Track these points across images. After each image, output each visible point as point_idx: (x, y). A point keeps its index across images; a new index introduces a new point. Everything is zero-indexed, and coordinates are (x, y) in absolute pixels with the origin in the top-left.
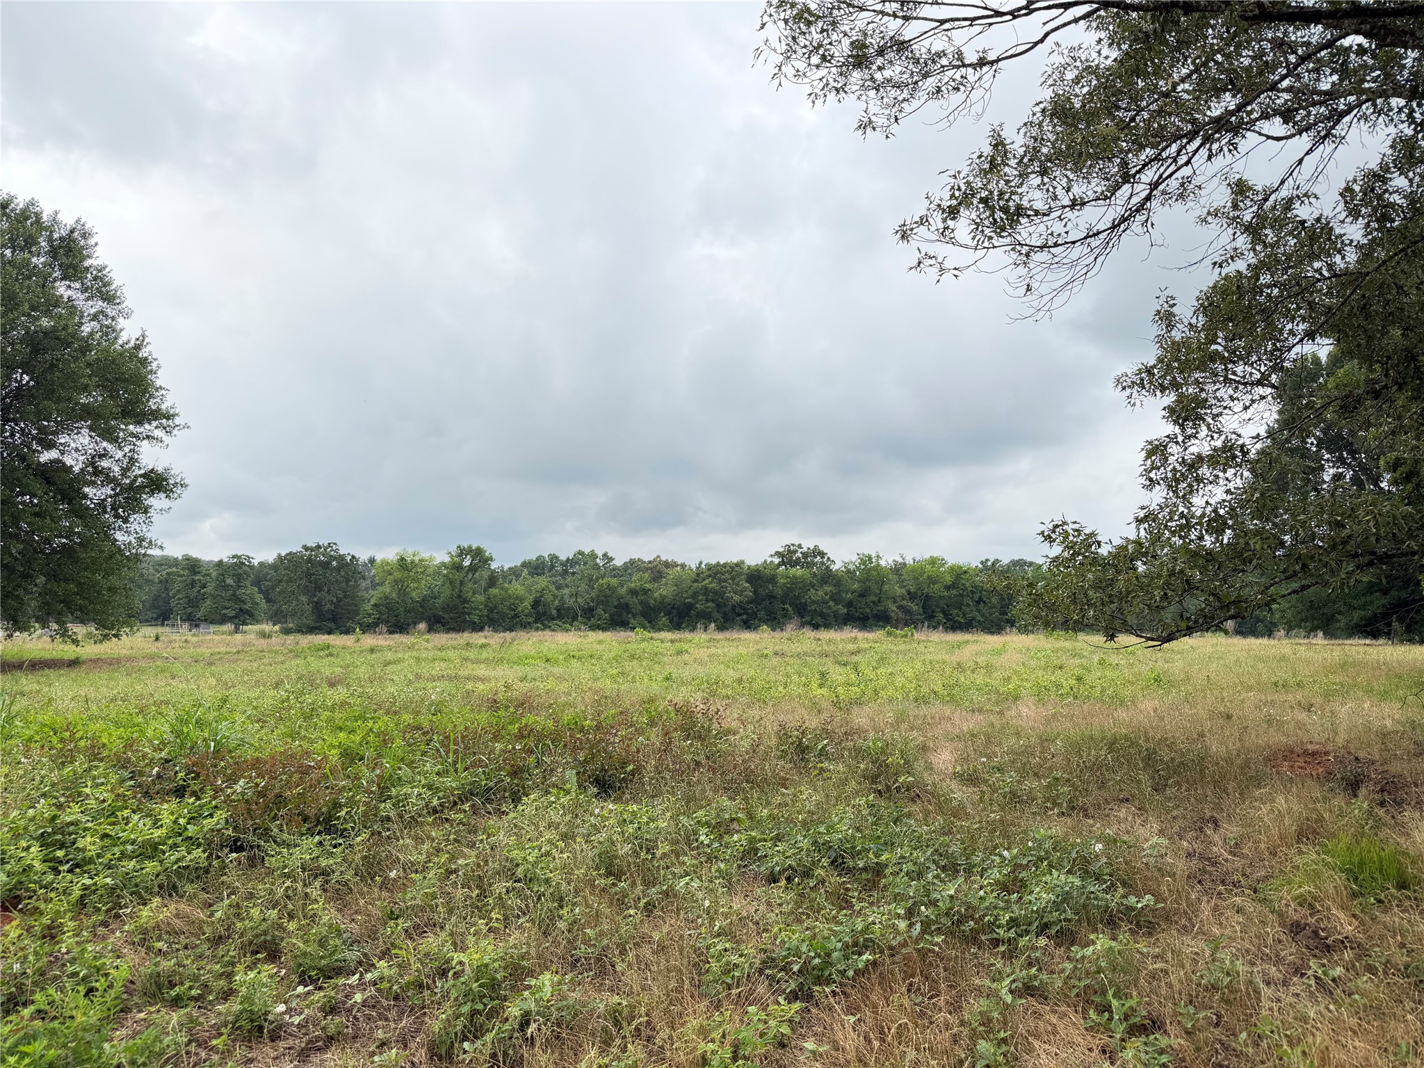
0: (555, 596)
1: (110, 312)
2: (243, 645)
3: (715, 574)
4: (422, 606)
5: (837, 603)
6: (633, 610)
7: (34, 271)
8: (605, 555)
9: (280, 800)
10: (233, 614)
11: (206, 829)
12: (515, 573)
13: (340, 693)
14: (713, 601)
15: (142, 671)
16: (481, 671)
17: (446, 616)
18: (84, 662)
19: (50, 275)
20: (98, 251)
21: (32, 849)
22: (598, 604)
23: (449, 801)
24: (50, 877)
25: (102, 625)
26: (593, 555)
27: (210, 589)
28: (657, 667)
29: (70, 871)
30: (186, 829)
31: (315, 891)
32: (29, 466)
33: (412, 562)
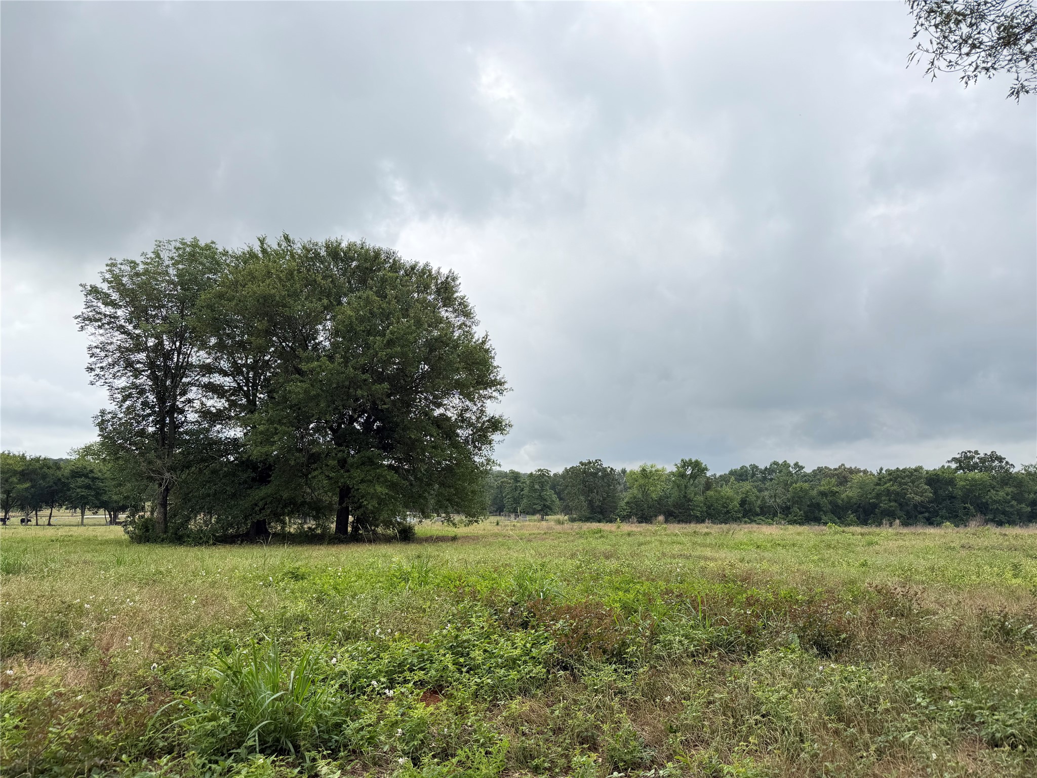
0: (757, 497)
1: (468, 323)
2: (548, 529)
3: (896, 478)
4: (659, 504)
5: (1020, 502)
6: (824, 509)
7: (429, 304)
8: (796, 465)
9: (586, 637)
10: (539, 508)
11: (543, 652)
12: (724, 479)
13: (612, 564)
14: (896, 501)
15: (490, 544)
16: (708, 552)
17: (677, 511)
18: (459, 538)
19: (437, 305)
20: (461, 288)
21: (447, 656)
22: (794, 503)
23: (702, 649)
24: (457, 675)
25: (468, 514)
26: (786, 465)
27: (526, 492)
28: (851, 555)
29: (468, 672)
30: (531, 651)
31: (616, 704)
32: (429, 418)
33: (651, 472)
